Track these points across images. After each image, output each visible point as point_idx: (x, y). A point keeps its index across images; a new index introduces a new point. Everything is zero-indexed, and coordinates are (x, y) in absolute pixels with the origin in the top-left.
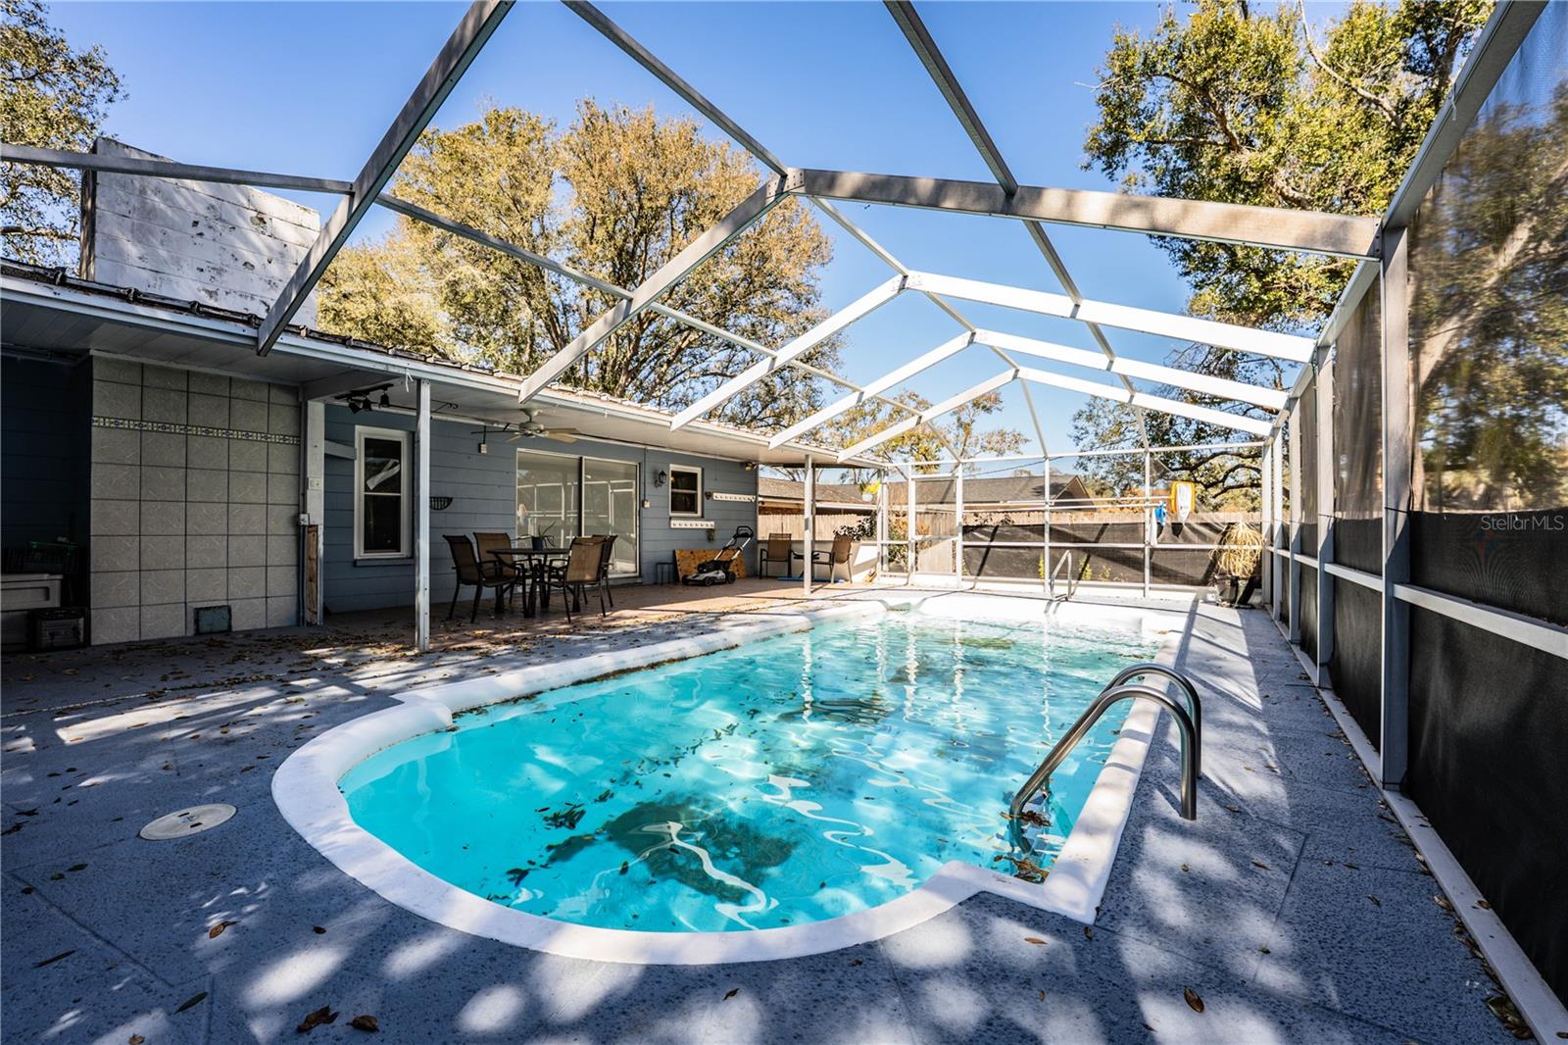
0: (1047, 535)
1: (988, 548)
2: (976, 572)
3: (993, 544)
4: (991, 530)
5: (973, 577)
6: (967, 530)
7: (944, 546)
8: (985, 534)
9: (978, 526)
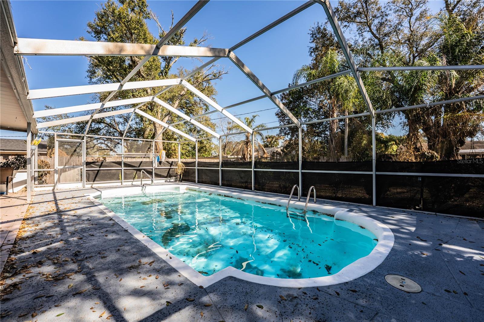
0: (123, 165)
1: (98, 171)
2: (93, 180)
3: (101, 169)
4: (100, 164)
5: (92, 183)
6: (88, 164)
7: (77, 171)
8: (97, 165)
9: (93, 162)
